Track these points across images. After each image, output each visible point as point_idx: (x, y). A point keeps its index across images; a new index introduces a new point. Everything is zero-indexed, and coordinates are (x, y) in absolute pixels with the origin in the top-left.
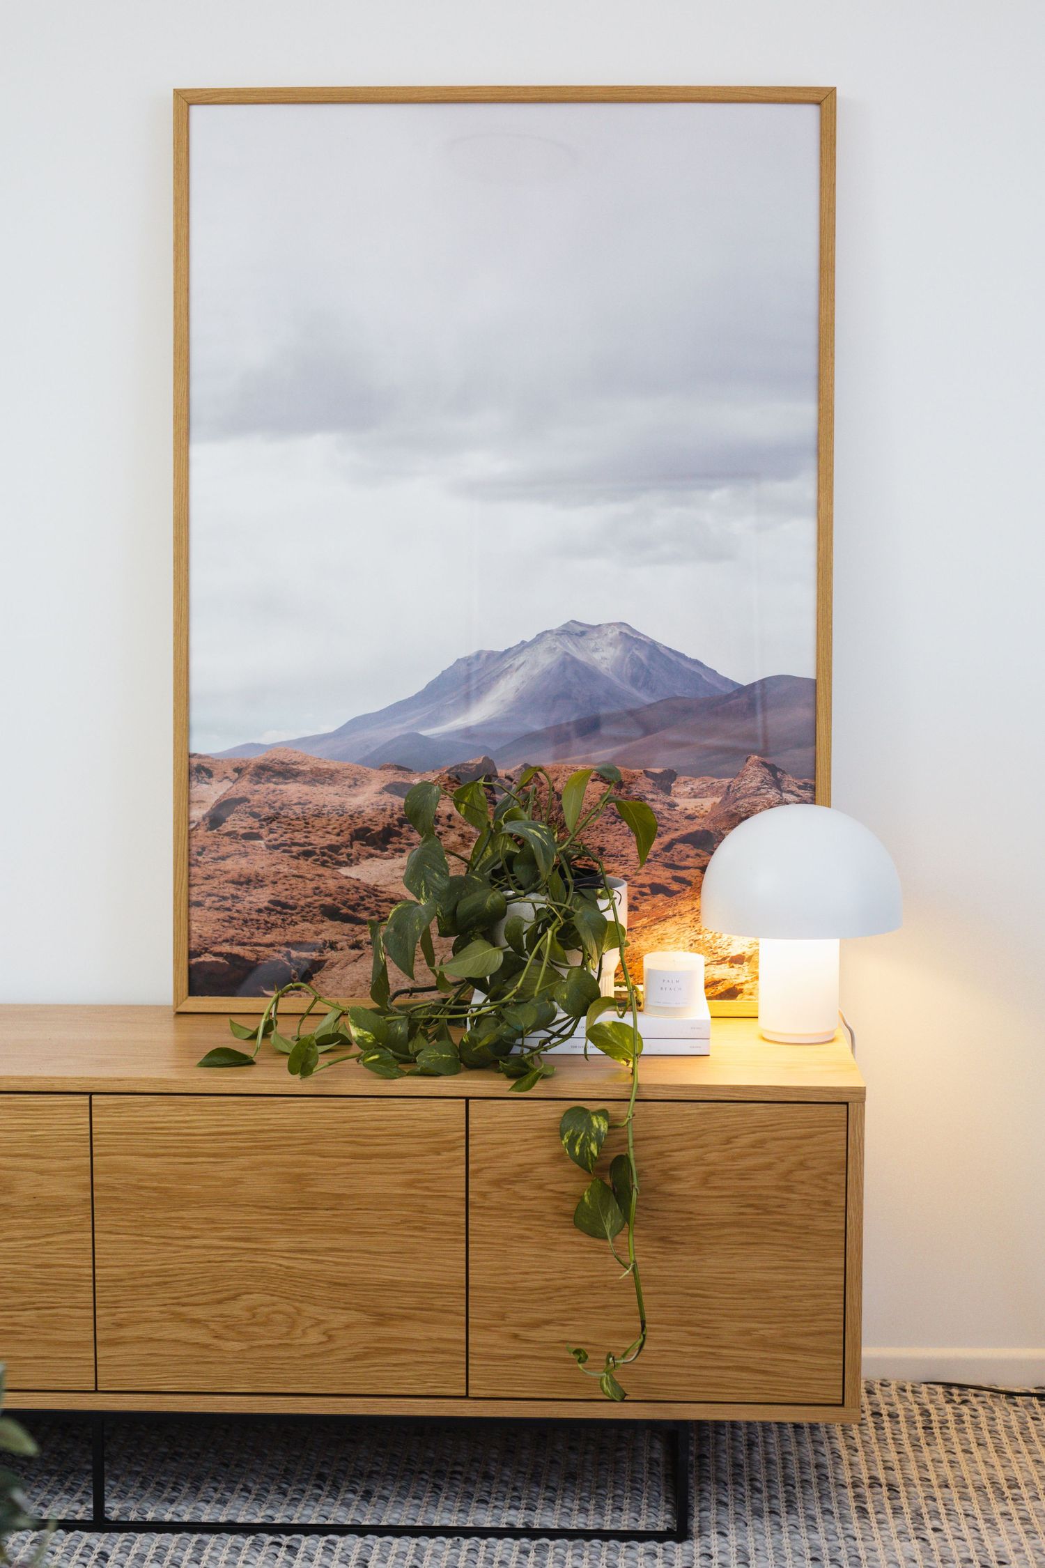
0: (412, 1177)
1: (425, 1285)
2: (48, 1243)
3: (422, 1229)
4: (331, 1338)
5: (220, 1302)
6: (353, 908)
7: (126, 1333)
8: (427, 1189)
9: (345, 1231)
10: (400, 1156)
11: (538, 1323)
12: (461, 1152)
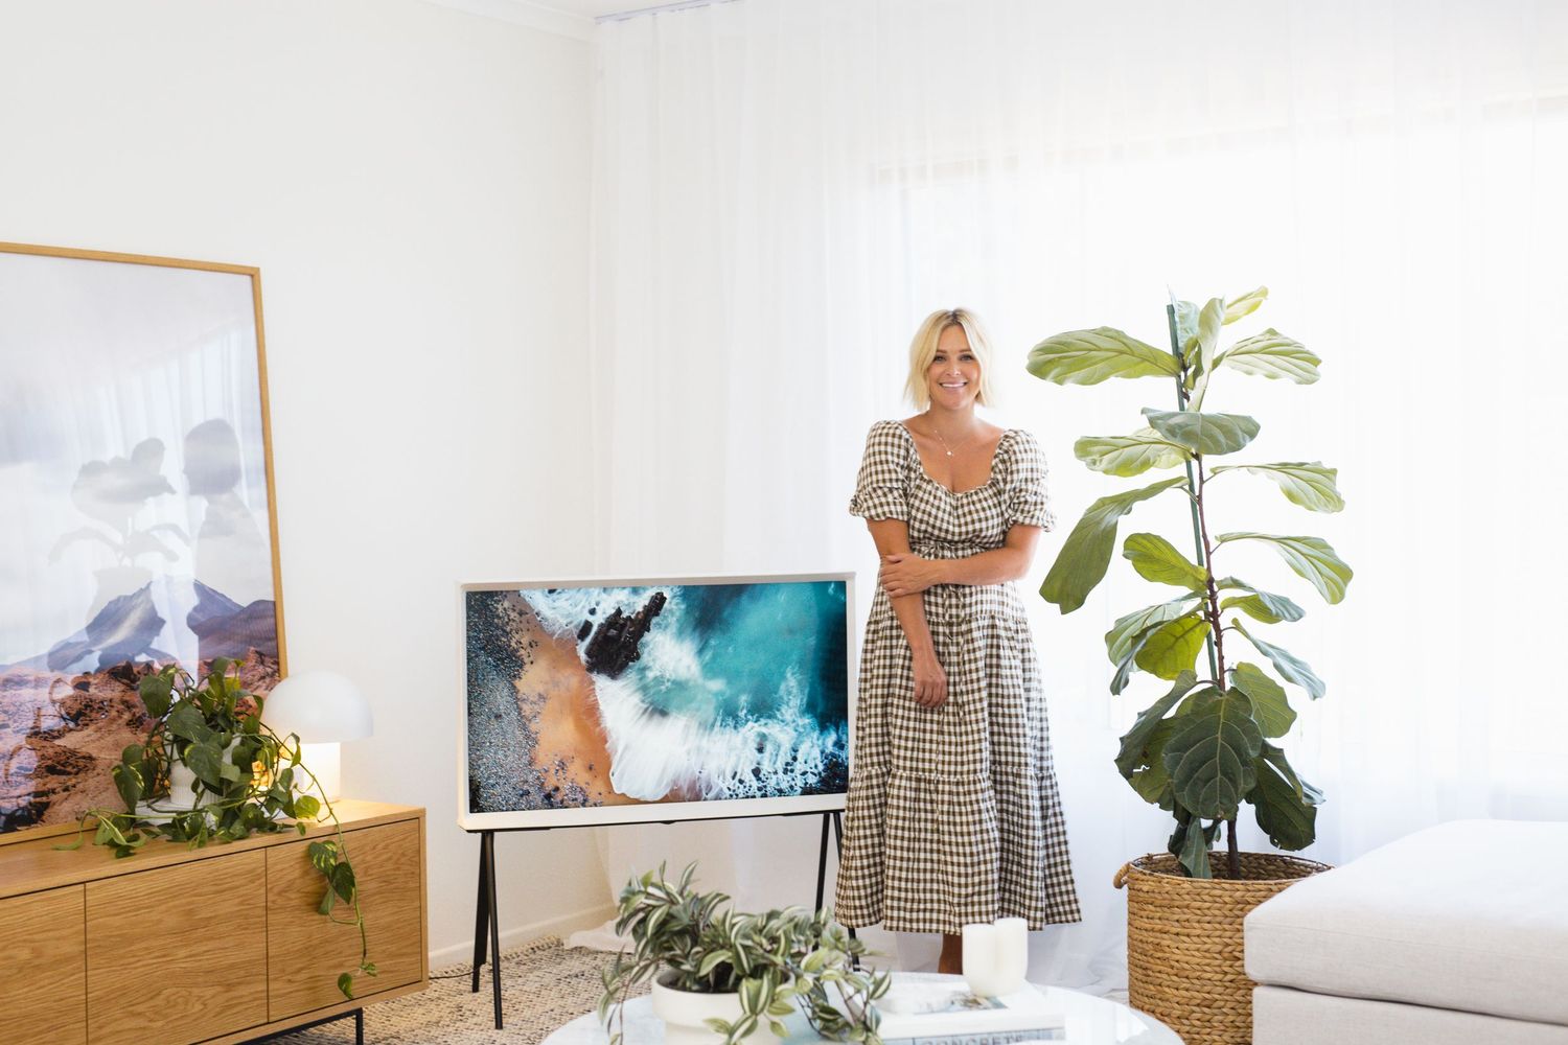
0: (242, 899)
1: (249, 962)
2: (63, 984)
3: (246, 929)
4: (205, 1006)
5: (152, 998)
6: (63, 765)
8: (249, 904)
9: (212, 938)
10: (237, 887)
11: (299, 970)
12: (263, 880)
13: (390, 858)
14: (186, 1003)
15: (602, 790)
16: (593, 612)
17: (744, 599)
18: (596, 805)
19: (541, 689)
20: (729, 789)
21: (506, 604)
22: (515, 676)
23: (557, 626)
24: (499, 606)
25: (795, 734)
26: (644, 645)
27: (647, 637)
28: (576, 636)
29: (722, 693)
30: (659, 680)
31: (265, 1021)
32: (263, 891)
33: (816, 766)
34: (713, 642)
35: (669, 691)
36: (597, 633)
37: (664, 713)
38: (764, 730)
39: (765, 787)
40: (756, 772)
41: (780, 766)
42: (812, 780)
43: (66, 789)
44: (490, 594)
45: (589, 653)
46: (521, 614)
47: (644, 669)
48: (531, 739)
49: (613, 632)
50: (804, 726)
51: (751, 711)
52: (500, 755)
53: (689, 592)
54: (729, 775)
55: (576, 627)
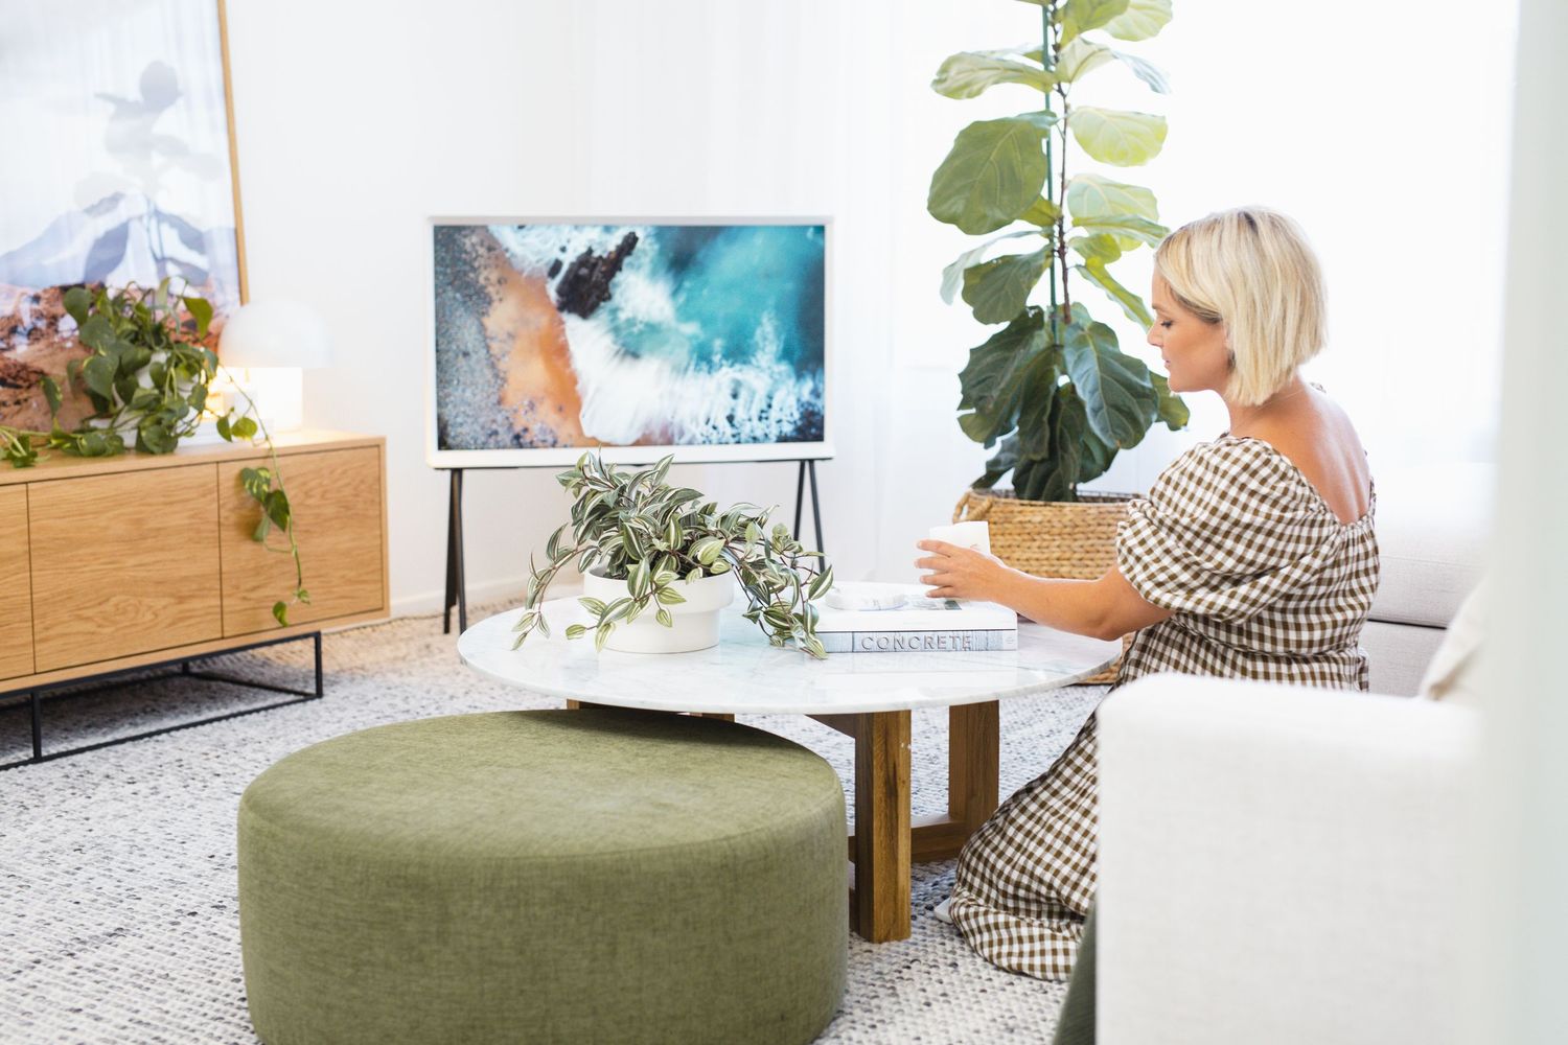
0: (192, 513)
1: (201, 575)
2: (6, 582)
3: (198, 543)
4: (156, 616)
5: (100, 604)
6: (14, 378)
7: (51, 632)
8: (200, 518)
9: (162, 549)
10: (187, 500)
11: (254, 589)
12: (215, 495)
13: (348, 484)
14: (137, 612)
15: (573, 432)
16: (563, 250)
17: (720, 241)
18: (565, 446)
19: (509, 327)
20: (702, 435)
21: (474, 239)
22: (483, 314)
23: (527, 263)
24: (467, 241)
25: (770, 381)
26: (616, 285)
27: (619, 277)
28: (546, 274)
29: (695, 337)
30: (631, 322)
31: (219, 635)
32: (215, 505)
33: (792, 415)
34: (687, 284)
35: (641, 333)
36: (569, 272)
37: (636, 355)
38: (739, 376)
39: (739, 434)
40: (730, 419)
41: (755, 413)
42: (788, 429)
43: (18, 403)
44: (459, 229)
45: (560, 292)
46: (490, 249)
47: (614, 311)
48: (500, 378)
49: (584, 271)
50: (780, 373)
51: (726, 356)
52: (468, 394)
53: (661, 232)
54: (702, 421)
55: (547, 264)
